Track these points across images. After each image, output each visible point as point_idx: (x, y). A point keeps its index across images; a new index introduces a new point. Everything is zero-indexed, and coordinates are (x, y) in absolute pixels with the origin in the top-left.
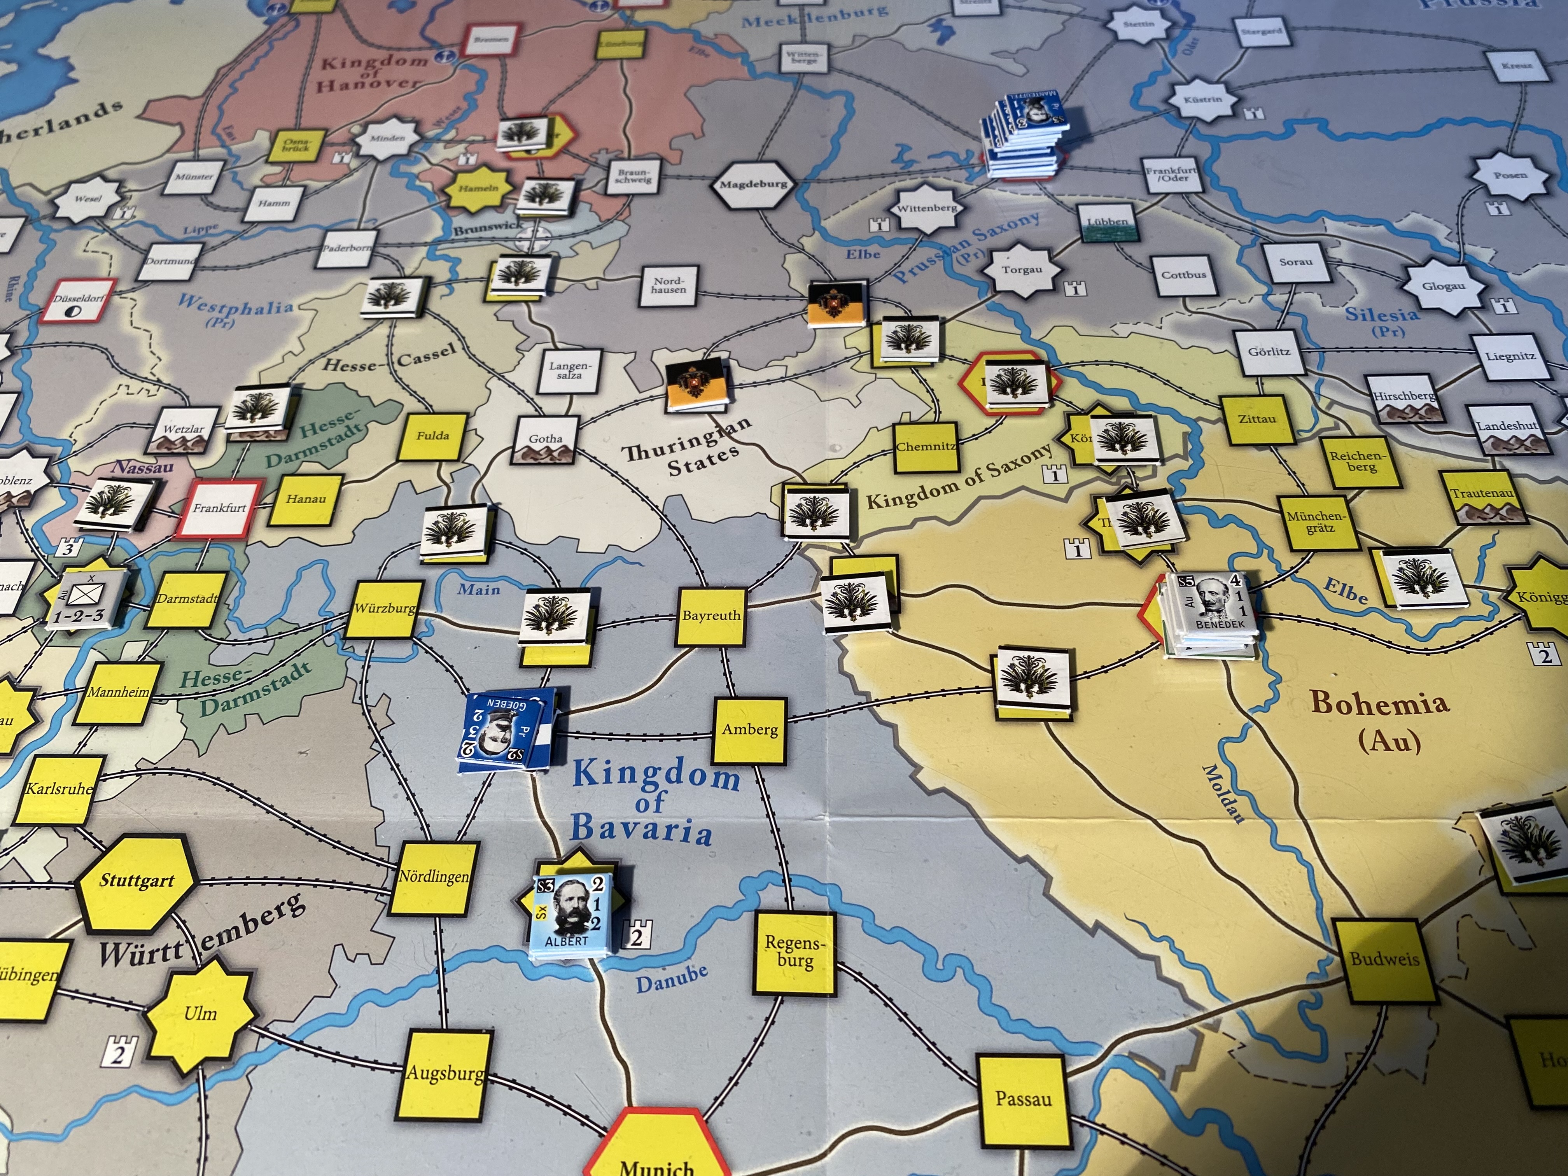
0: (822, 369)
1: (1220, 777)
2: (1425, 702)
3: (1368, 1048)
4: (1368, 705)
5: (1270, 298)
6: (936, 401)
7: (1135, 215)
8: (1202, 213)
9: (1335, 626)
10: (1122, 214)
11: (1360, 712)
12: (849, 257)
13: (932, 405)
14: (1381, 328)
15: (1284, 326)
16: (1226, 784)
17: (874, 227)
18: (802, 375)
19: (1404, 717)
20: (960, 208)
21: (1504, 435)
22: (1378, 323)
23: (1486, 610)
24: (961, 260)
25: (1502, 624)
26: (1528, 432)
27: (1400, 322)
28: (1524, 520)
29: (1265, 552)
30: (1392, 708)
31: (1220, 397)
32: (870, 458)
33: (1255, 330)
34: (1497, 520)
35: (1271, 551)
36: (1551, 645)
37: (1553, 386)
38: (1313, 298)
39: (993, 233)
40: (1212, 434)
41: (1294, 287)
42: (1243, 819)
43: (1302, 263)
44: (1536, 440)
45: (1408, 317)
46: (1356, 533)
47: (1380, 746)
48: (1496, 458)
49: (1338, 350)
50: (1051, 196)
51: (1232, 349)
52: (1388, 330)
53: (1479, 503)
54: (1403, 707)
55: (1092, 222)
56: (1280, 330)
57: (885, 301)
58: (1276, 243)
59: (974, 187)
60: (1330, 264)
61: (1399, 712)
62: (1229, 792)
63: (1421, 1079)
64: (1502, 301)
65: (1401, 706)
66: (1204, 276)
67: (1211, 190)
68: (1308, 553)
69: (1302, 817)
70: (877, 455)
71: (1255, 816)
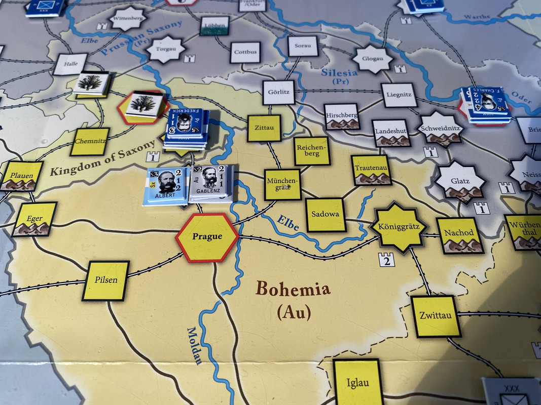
0: (51, 99)
1: (196, 335)
2: (318, 288)
4: (287, 290)
5: (286, 64)
6: (103, 116)
7: (229, 22)
8: (262, 22)
9: (279, 243)
10: (223, 22)
11: (282, 295)
12: (82, 42)
13: (100, 118)
14: (337, 80)
15: (289, 79)
16: (197, 339)
17: (99, 27)
18: (39, 102)
19: (305, 297)
20: (144, 18)
21: (388, 136)
22: (337, 77)
23: (360, 234)
24: (137, 44)
25: (368, 242)
26: (401, 134)
27: (348, 77)
28: (390, 183)
29: (251, 200)
30: (299, 292)
31: (248, 116)
32: (60, 147)
33: (274, 80)
34: (376, 182)
35: (254, 200)
36: (391, 254)
37: (417, 110)
38: (306, 64)
39: (157, 30)
40: (240, 135)
41: (298, 58)
42: (201, 362)
43: (306, 46)
44: (404, 138)
45: (352, 74)
46: (301, 190)
47: (288, 315)
48: (382, 149)
49: (314, 91)
50: (190, 12)
51: (260, 90)
52: (341, 80)
53: (368, 173)
54: (306, 291)
55: (207, 26)
56: (287, 80)
57: (93, 64)
58: (295, 36)
59: (154, 8)
60: (319, 47)
61: (302, 295)
62: (198, 344)
64: (400, 67)
65: (305, 291)
66: (256, 52)
67: (269, 9)
68: (273, 202)
69: (235, 361)
70: (64, 146)
71: (208, 360)
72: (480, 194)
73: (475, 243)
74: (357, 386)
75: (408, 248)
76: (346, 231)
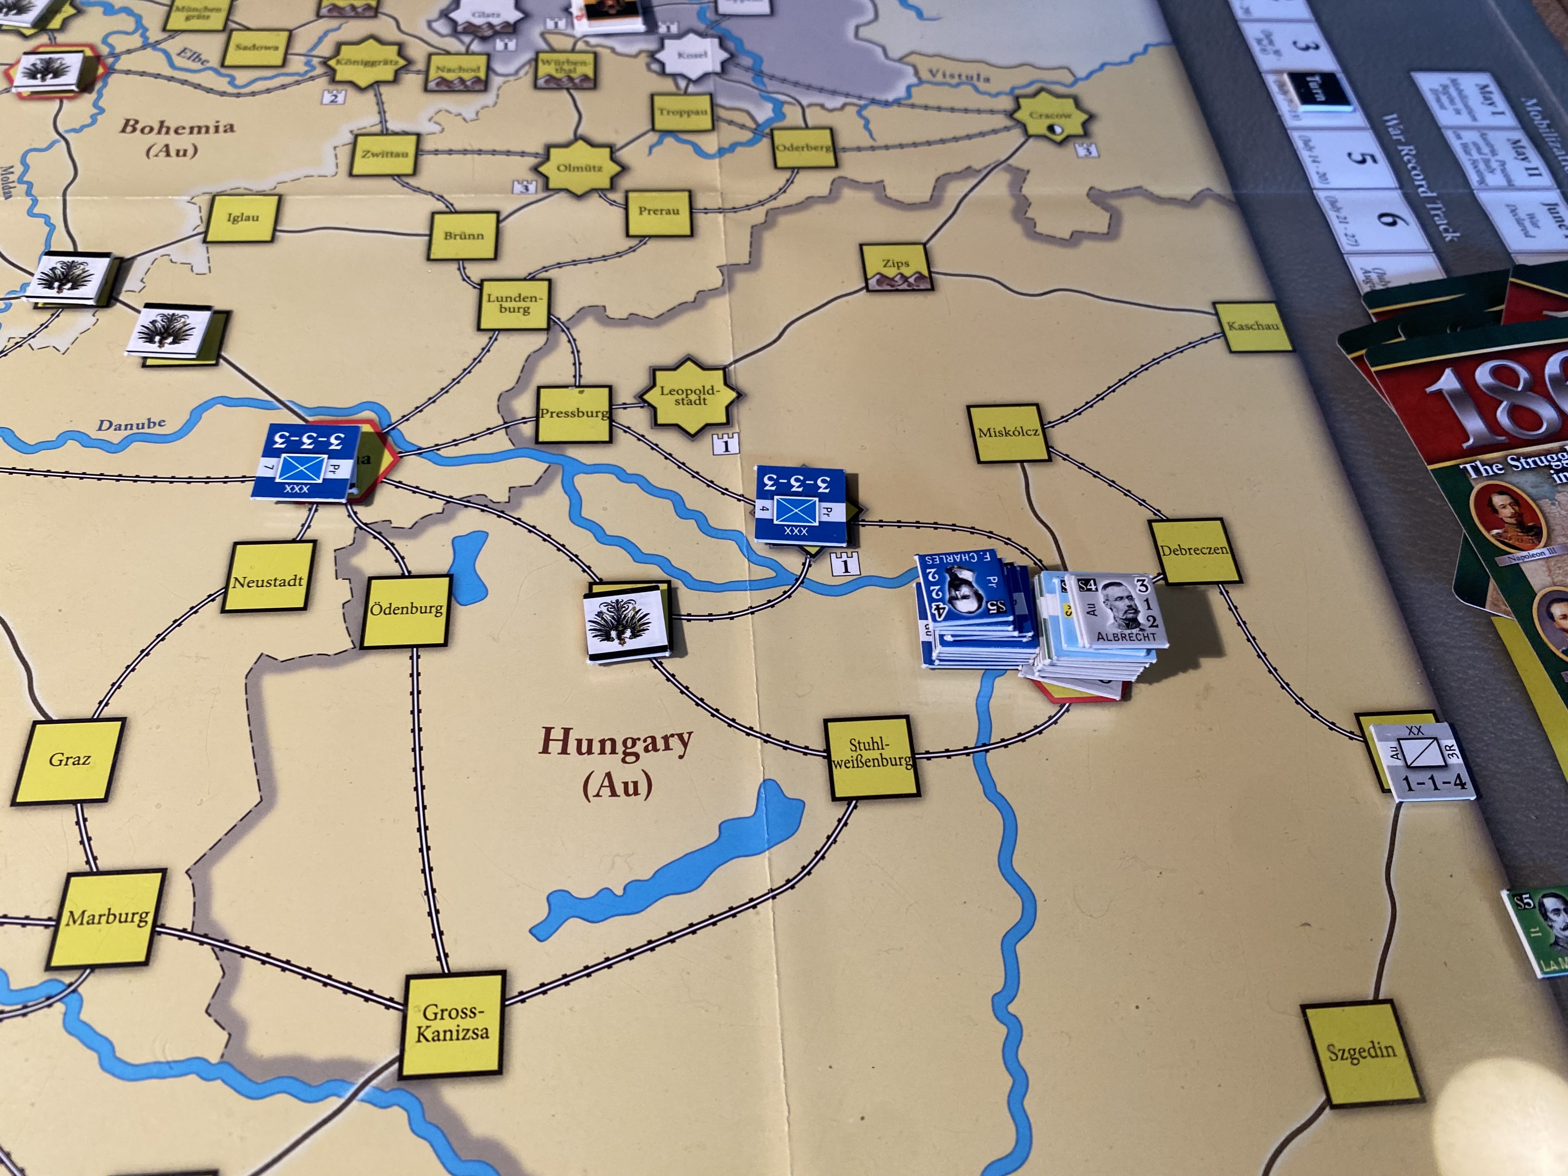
1: (12, 173)
2: (217, 127)
3: (30, 334)
4: (168, 129)
9: (171, 79)
11: (159, 132)
16: (14, 177)
19: (194, 136)
25: (312, 78)
28: (373, 15)
29: (140, 31)
30: (188, 131)
34: (352, 14)
35: (146, 30)
36: (344, 92)
42: (12, 197)
46: (227, 19)
47: (163, 154)
61: (191, 133)
62: (13, 182)
63: (63, 352)
65: (196, 129)
68: (175, 33)
69: (64, 194)
71: (24, 194)
72: (511, 29)
73: (478, 80)
74: (242, 220)
75: (371, 86)
76: (284, 65)
